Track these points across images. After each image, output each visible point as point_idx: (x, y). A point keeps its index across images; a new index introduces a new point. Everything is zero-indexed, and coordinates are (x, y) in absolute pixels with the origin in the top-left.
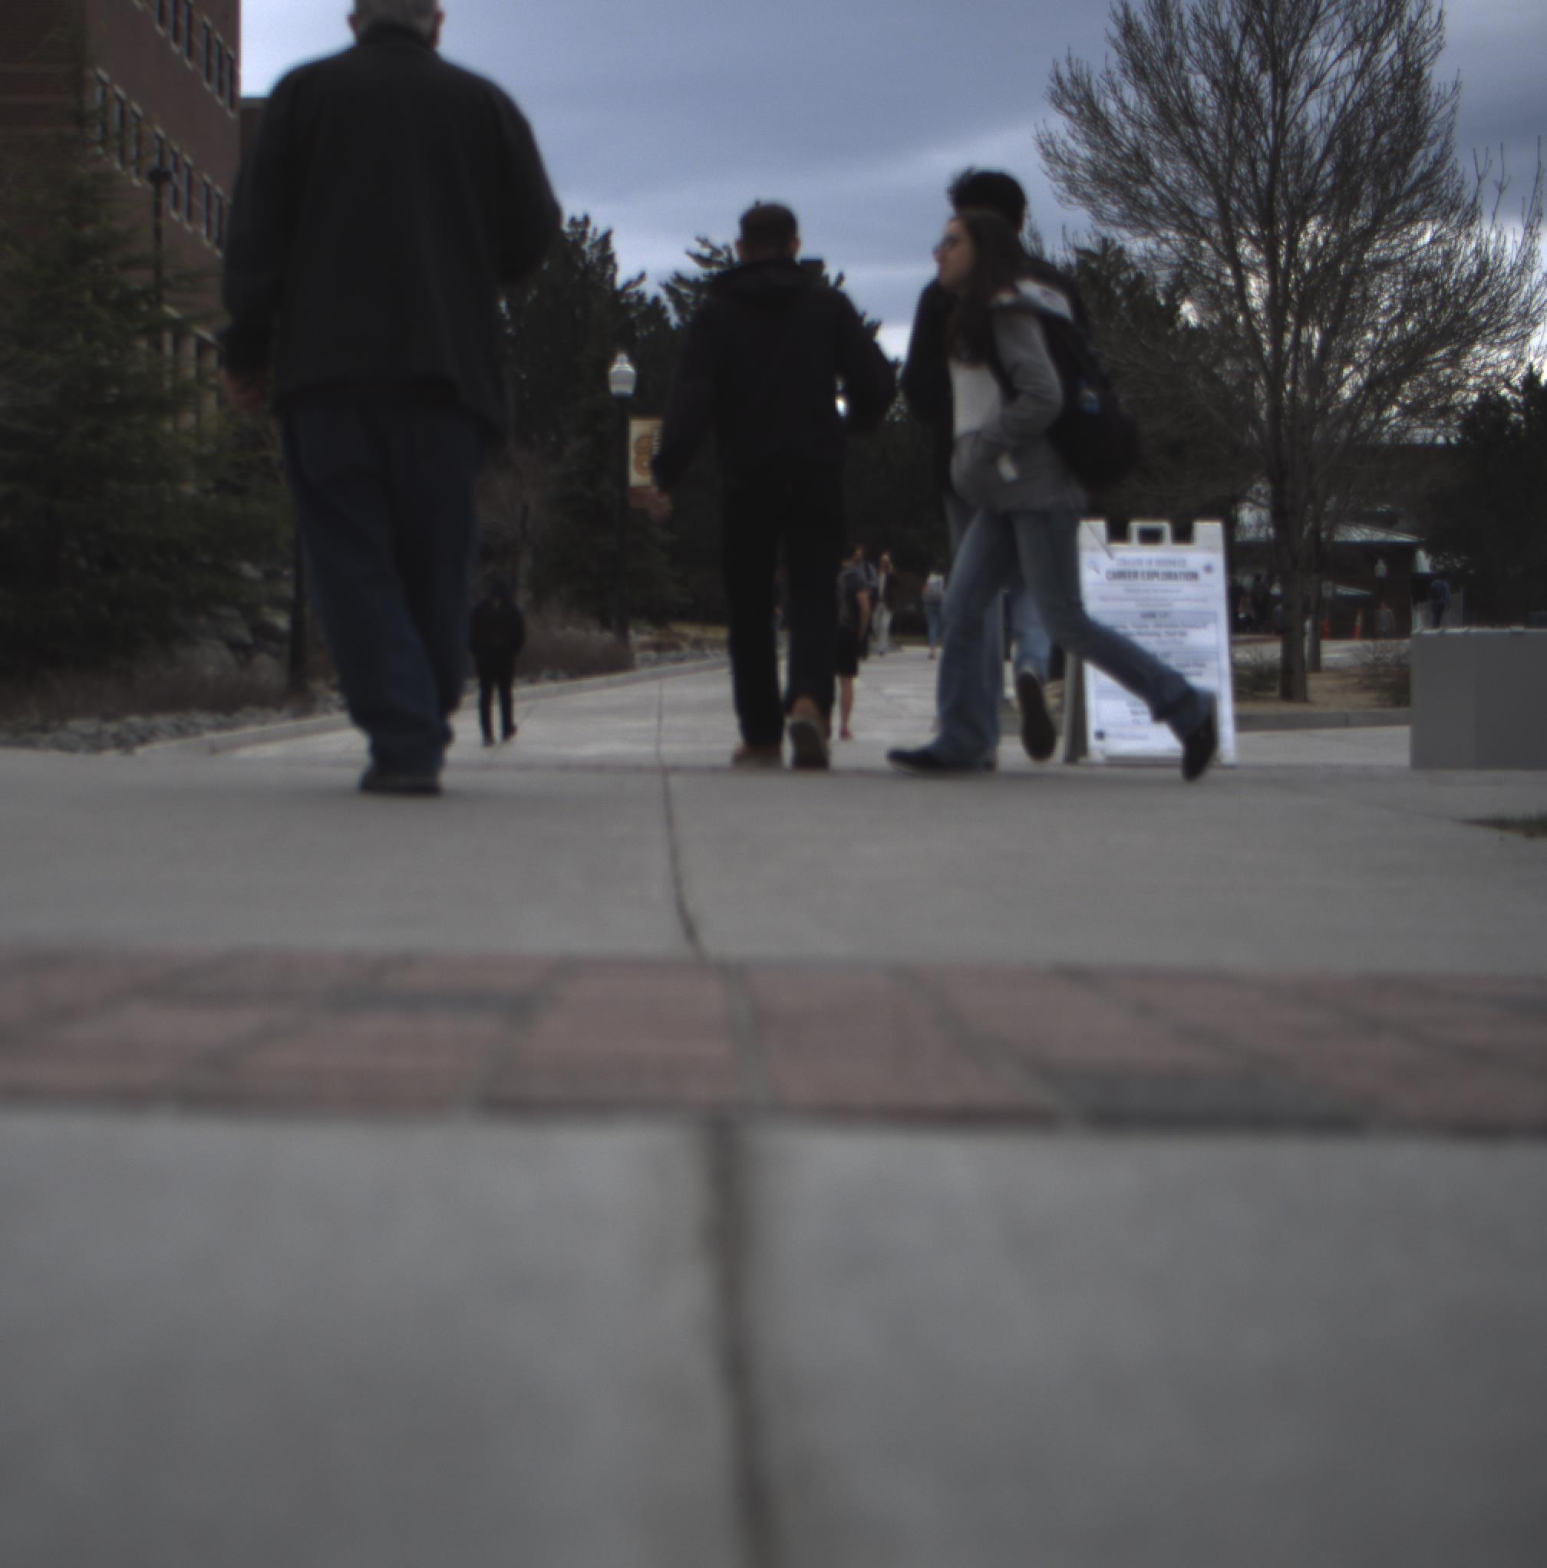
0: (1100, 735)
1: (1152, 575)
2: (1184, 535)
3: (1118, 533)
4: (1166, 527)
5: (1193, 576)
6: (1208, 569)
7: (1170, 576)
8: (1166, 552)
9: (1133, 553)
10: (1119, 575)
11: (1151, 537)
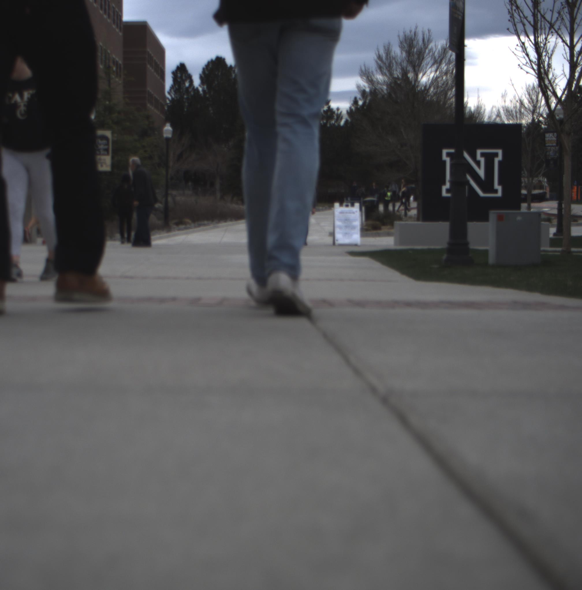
0: (337, 240)
1: (347, 213)
2: (353, 205)
3: (341, 205)
4: (349, 204)
5: (354, 213)
6: (356, 212)
7: (350, 213)
8: (350, 209)
9: (344, 209)
10: (341, 213)
11: (347, 206)
